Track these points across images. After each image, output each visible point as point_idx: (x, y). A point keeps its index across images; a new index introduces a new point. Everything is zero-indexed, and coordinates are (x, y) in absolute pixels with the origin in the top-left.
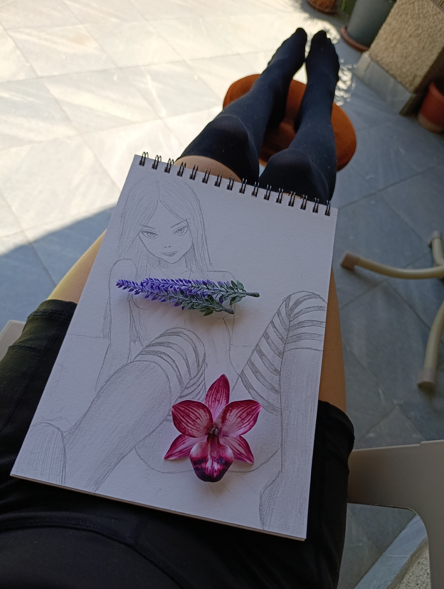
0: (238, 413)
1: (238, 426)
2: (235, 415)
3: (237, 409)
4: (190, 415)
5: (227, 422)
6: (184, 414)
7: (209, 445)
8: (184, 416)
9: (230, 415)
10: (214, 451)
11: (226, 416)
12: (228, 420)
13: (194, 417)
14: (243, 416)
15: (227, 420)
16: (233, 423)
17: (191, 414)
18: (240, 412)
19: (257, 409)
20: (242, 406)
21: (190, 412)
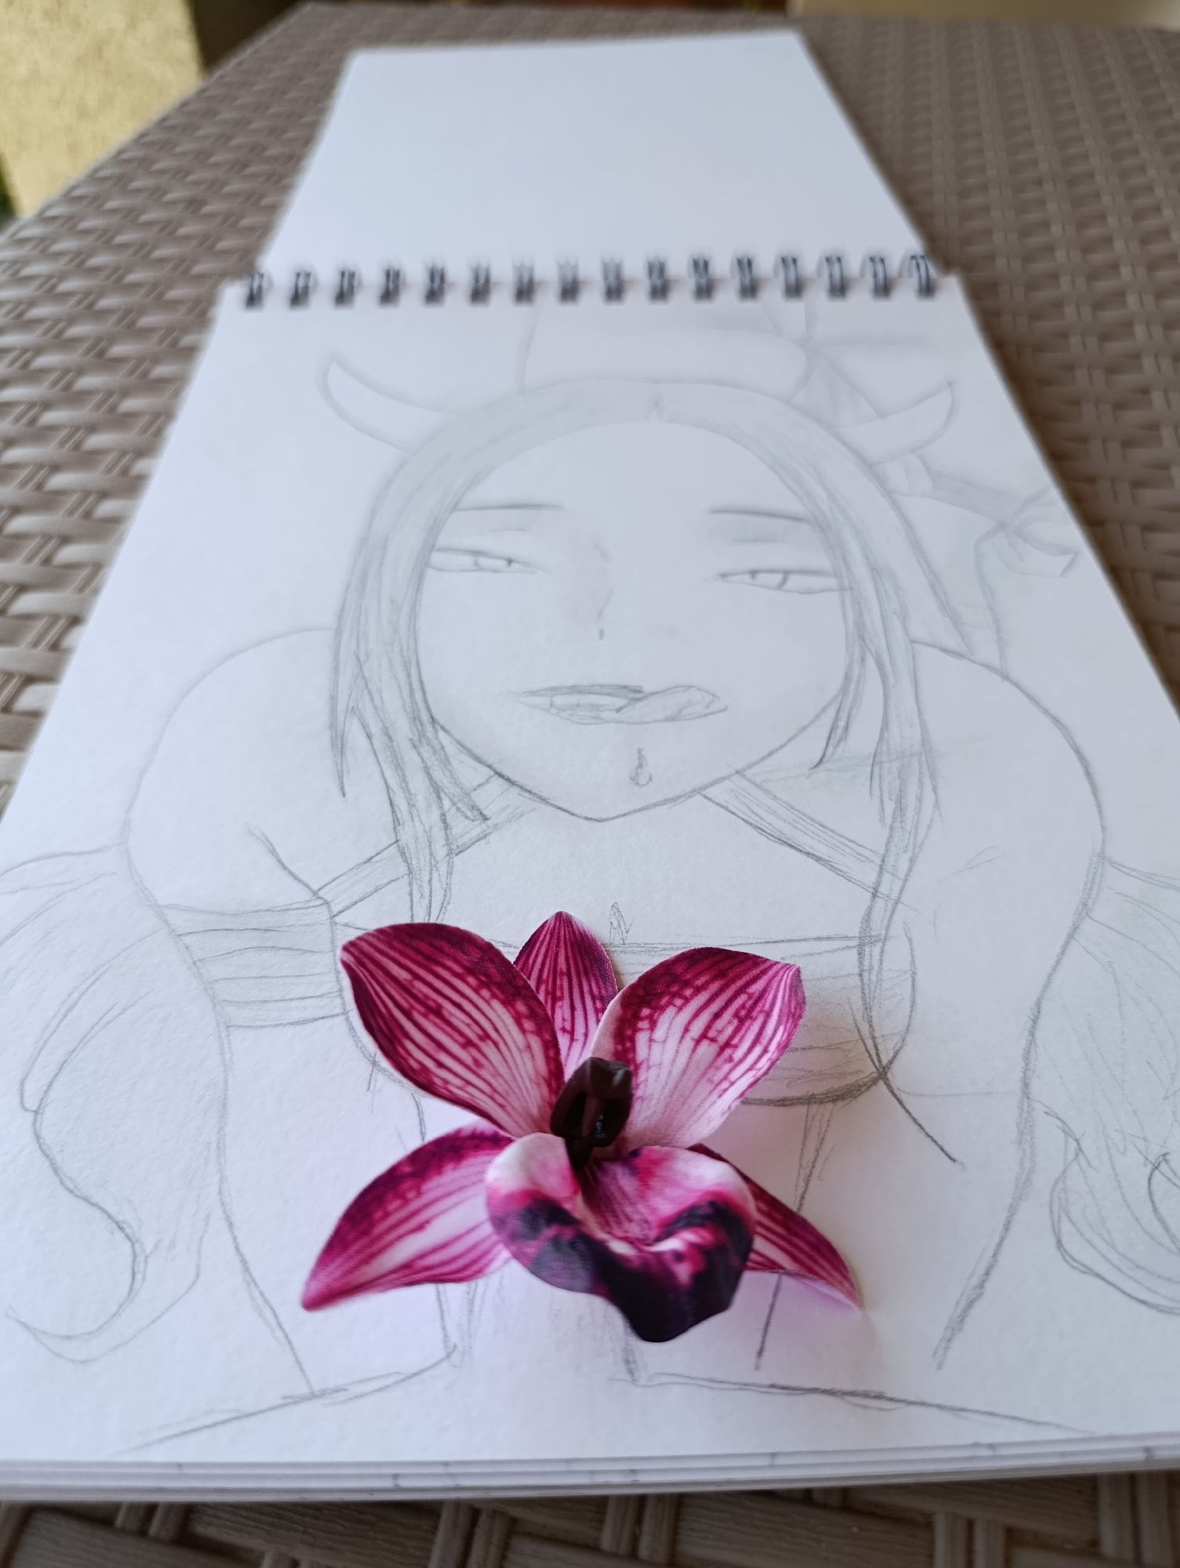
0: (690, 1022)
1: (710, 1081)
2: (679, 1036)
3: (680, 1009)
4: (445, 1013)
5: (646, 1080)
6: (411, 1001)
8: (411, 1013)
9: (651, 1040)
11: (633, 1049)
13: (468, 1025)
16: (684, 1071)
17: (448, 1007)
18: (696, 1015)
19: (768, 985)
20: (698, 990)
21: (441, 1000)
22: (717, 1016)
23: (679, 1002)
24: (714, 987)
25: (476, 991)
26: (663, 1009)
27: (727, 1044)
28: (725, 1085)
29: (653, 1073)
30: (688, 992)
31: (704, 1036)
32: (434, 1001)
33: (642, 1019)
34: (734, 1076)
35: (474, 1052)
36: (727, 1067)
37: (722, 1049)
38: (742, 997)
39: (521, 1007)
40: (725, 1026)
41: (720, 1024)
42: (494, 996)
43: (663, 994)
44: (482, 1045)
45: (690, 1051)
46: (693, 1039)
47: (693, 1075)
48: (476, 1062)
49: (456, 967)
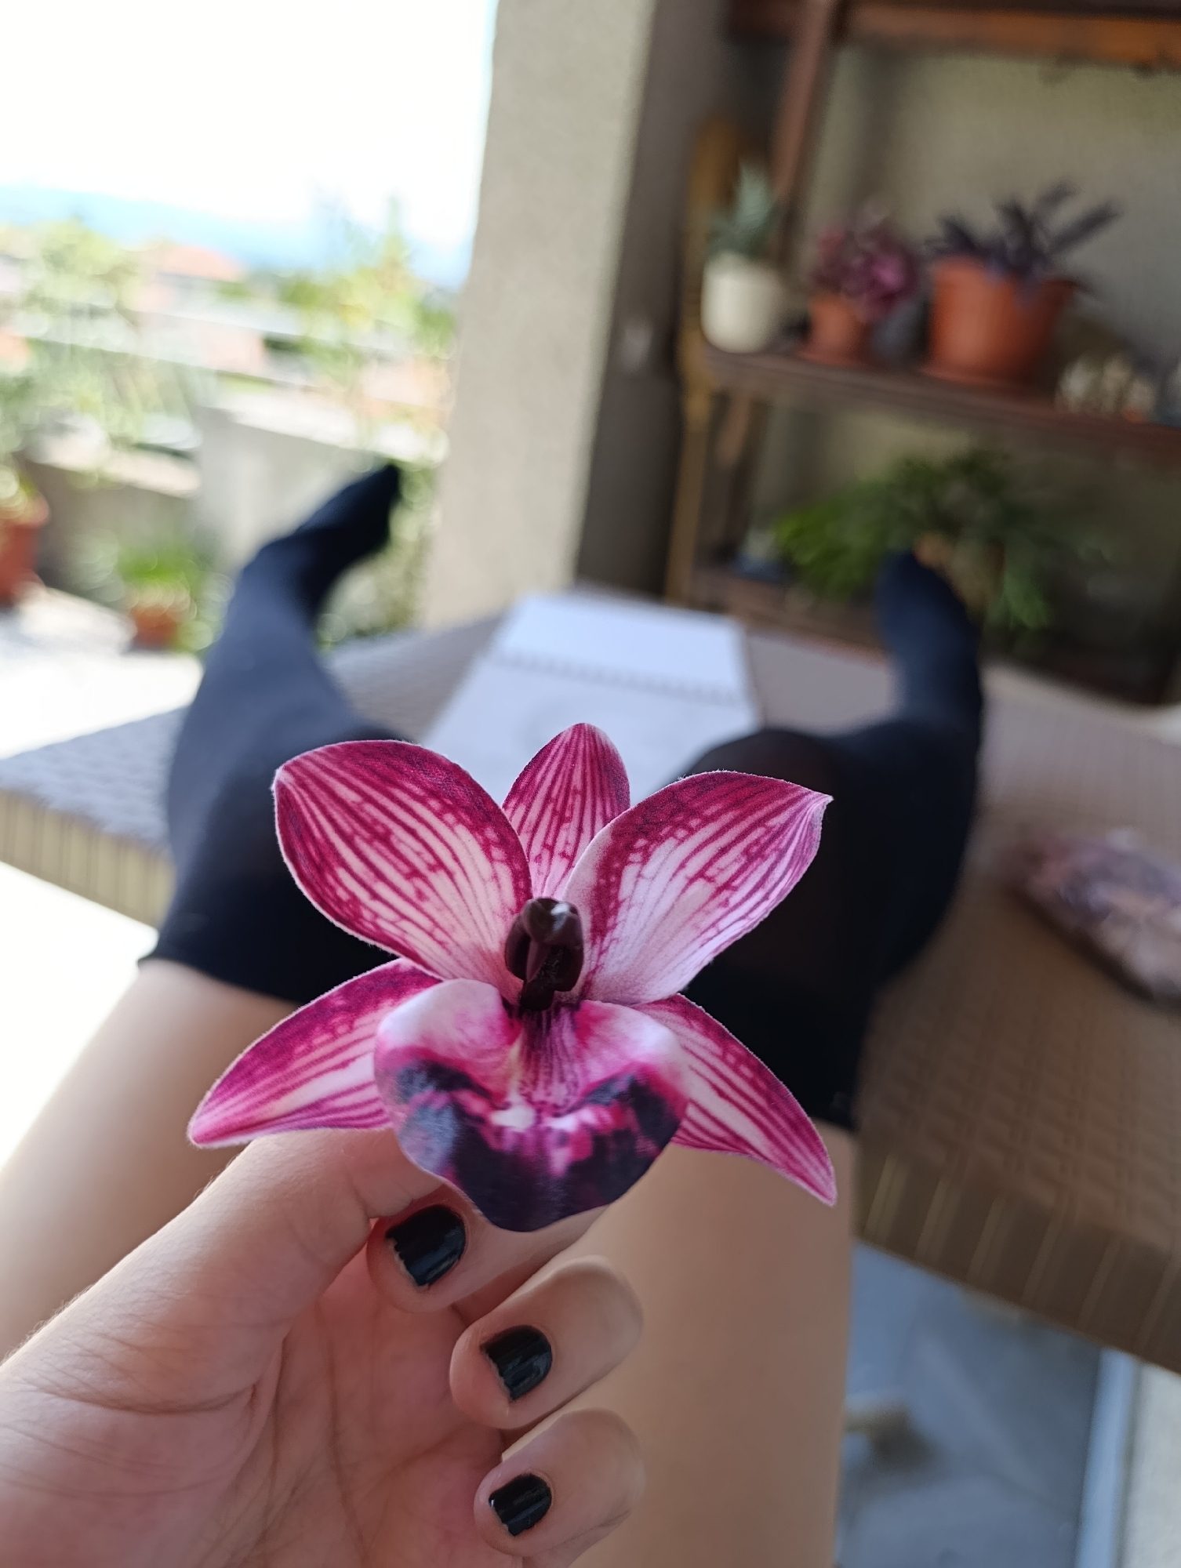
0: (688, 859)
1: (696, 927)
2: (672, 870)
3: (682, 841)
4: (393, 840)
5: (625, 920)
6: (356, 826)
7: (515, 1051)
8: (353, 839)
9: (639, 875)
10: (548, 1082)
11: (618, 884)
12: (629, 907)
13: (418, 854)
14: (721, 870)
15: (625, 905)
16: (667, 914)
17: (399, 832)
18: (698, 850)
19: (792, 819)
20: (707, 821)
21: (392, 825)
22: (723, 851)
23: (681, 833)
24: (726, 818)
25: (439, 815)
26: (660, 840)
27: (727, 886)
28: (711, 933)
29: (633, 912)
30: (694, 823)
31: (701, 874)
32: (383, 825)
33: (634, 851)
34: (722, 925)
35: (419, 883)
36: (720, 911)
37: (719, 890)
38: (760, 831)
39: (491, 834)
40: (730, 863)
41: (723, 861)
42: (460, 821)
43: (665, 823)
44: (432, 876)
45: (679, 891)
46: (687, 878)
47: (677, 918)
48: (420, 894)
49: (417, 790)
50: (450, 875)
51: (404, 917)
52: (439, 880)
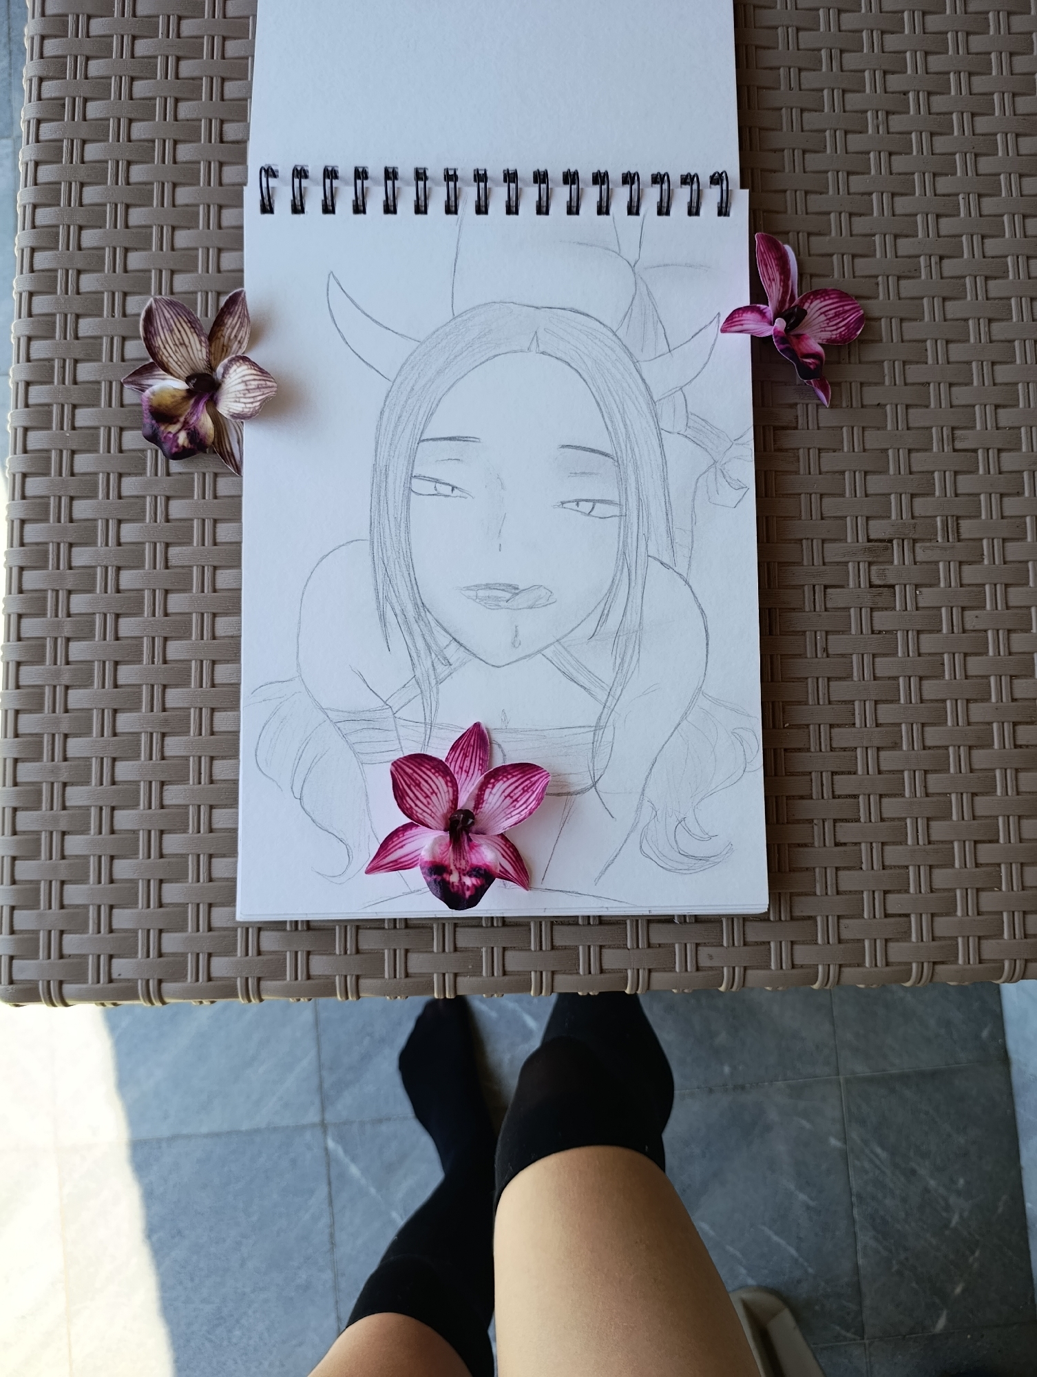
0: (505, 789)
1: (505, 813)
2: (501, 793)
3: (505, 782)
4: (421, 785)
5: (485, 806)
6: (412, 781)
8: (411, 786)
9: (490, 793)
10: (460, 859)
11: (484, 795)
12: (487, 803)
13: (428, 790)
14: (515, 794)
15: (485, 801)
16: (497, 808)
17: (423, 782)
18: (509, 786)
19: (538, 779)
20: (513, 776)
22: (517, 787)
23: (505, 779)
24: (520, 776)
25: (434, 774)
26: (499, 781)
27: (516, 800)
28: (509, 816)
29: (487, 805)
30: (509, 776)
31: (509, 795)
32: (418, 779)
33: (490, 783)
34: (513, 814)
35: (428, 799)
36: (512, 809)
37: (513, 801)
38: (528, 782)
39: (448, 778)
40: (518, 791)
41: (516, 791)
42: (440, 775)
43: (500, 776)
44: (432, 798)
45: (502, 800)
46: (505, 795)
47: (500, 810)
48: (429, 803)
49: (429, 767)
50: (436, 794)
51: (424, 811)
52: (434, 797)
